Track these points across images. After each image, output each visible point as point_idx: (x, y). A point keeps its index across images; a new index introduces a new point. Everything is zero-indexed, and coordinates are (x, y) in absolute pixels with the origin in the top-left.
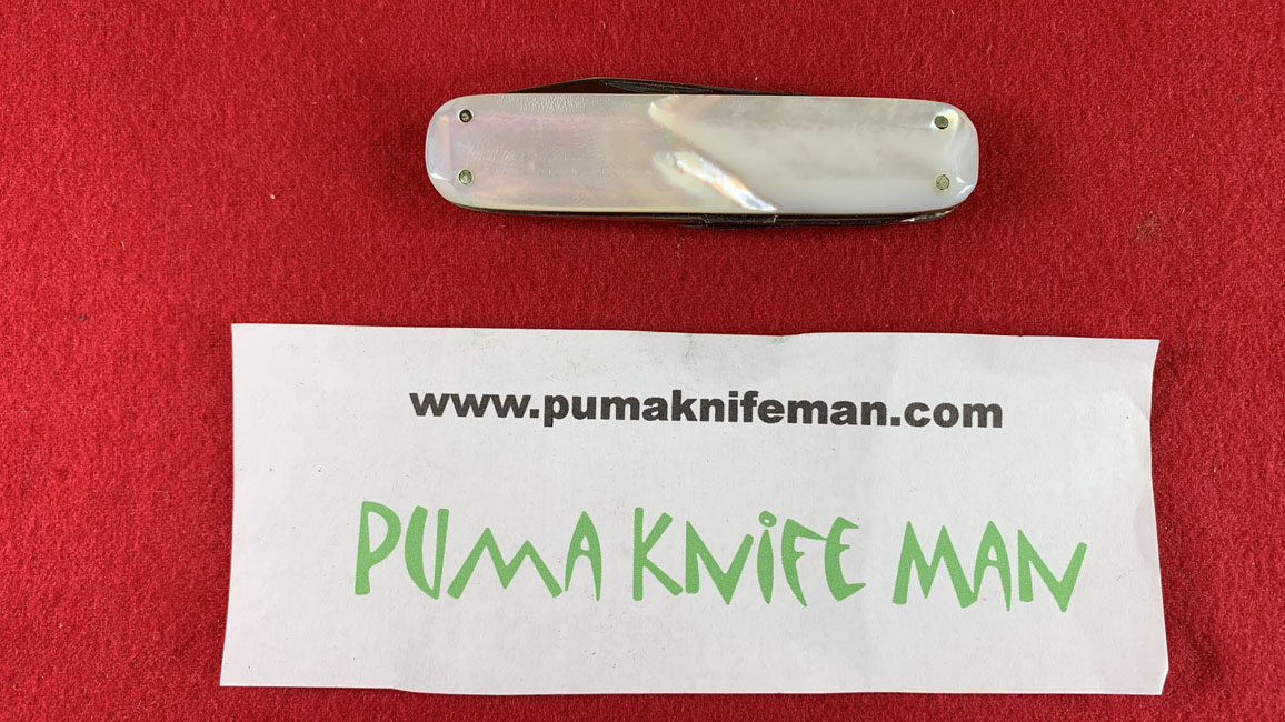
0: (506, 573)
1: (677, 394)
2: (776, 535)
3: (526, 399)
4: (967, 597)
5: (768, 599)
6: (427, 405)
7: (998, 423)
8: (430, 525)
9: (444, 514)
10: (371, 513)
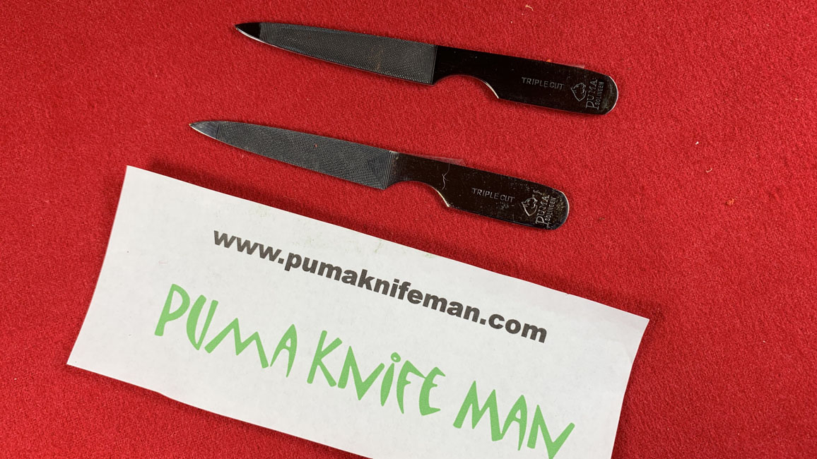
0: (240, 347)
1: (364, 272)
2: (398, 368)
3: (279, 252)
4: (497, 435)
5: (384, 404)
6: (222, 240)
7: (542, 340)
8: (206, 308)
9: (215, 304)
10: (175, 292)
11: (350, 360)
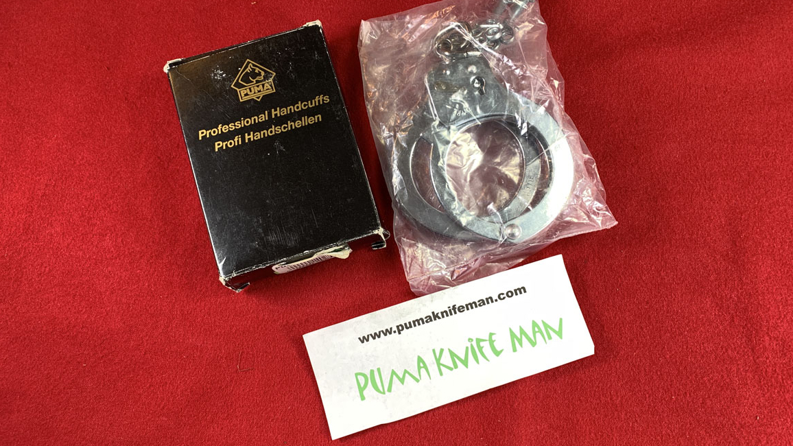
0: (402, 381)
1: (433, 313)
2: (474, 343)
3: (391, 329)
4: (533, 344)
5: (478, 363)
6: (364, 340)
7: (525, 292)
8: (376, 374)
9: (378, 369)
10: (358, 376)
11: (452, 354)
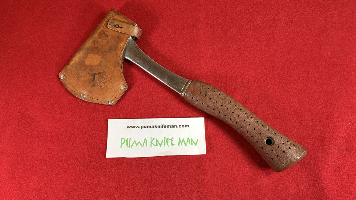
0: (137, 145)
1: (155, 125)
2: (166, 139)
3: (139, 126)
4: (186, 145)
5: (165, 146)
6: (129, 127)
7: (188, 127)
8: (129, 140)
10: (122, 139)
11: (157, 141)
